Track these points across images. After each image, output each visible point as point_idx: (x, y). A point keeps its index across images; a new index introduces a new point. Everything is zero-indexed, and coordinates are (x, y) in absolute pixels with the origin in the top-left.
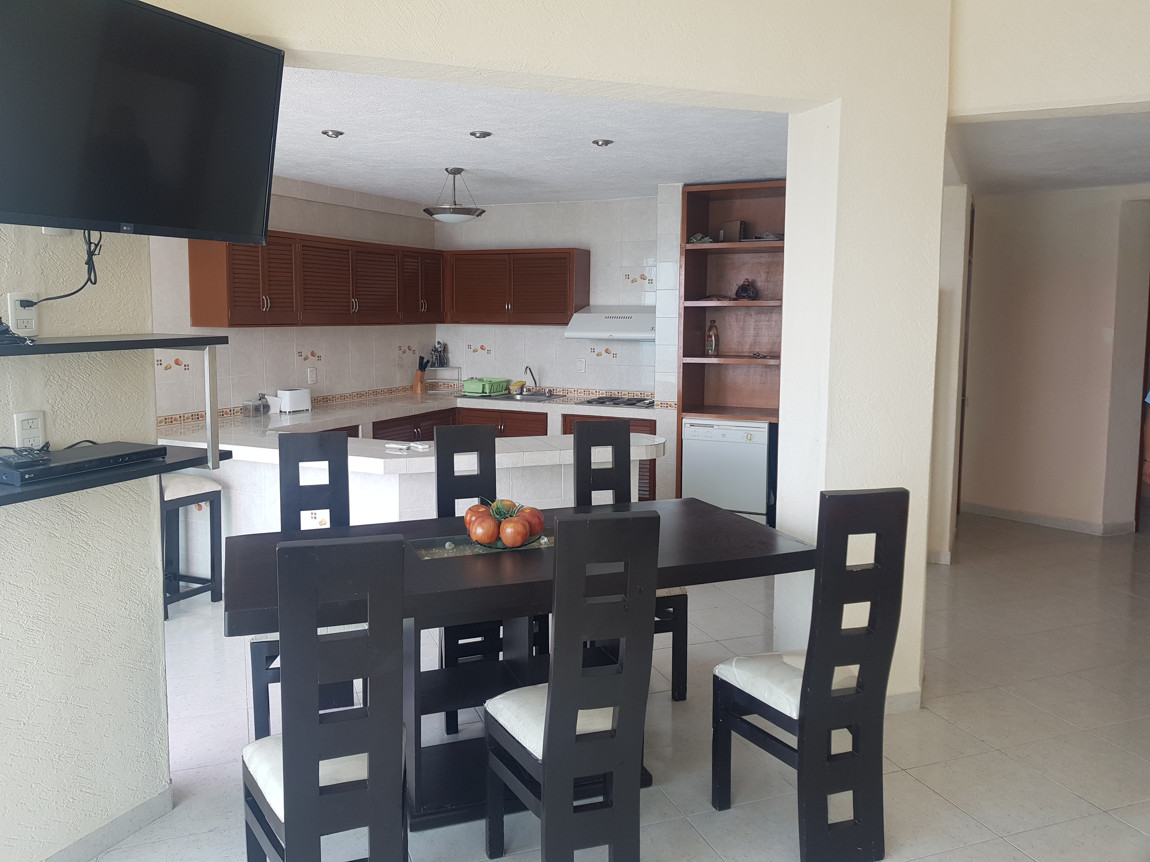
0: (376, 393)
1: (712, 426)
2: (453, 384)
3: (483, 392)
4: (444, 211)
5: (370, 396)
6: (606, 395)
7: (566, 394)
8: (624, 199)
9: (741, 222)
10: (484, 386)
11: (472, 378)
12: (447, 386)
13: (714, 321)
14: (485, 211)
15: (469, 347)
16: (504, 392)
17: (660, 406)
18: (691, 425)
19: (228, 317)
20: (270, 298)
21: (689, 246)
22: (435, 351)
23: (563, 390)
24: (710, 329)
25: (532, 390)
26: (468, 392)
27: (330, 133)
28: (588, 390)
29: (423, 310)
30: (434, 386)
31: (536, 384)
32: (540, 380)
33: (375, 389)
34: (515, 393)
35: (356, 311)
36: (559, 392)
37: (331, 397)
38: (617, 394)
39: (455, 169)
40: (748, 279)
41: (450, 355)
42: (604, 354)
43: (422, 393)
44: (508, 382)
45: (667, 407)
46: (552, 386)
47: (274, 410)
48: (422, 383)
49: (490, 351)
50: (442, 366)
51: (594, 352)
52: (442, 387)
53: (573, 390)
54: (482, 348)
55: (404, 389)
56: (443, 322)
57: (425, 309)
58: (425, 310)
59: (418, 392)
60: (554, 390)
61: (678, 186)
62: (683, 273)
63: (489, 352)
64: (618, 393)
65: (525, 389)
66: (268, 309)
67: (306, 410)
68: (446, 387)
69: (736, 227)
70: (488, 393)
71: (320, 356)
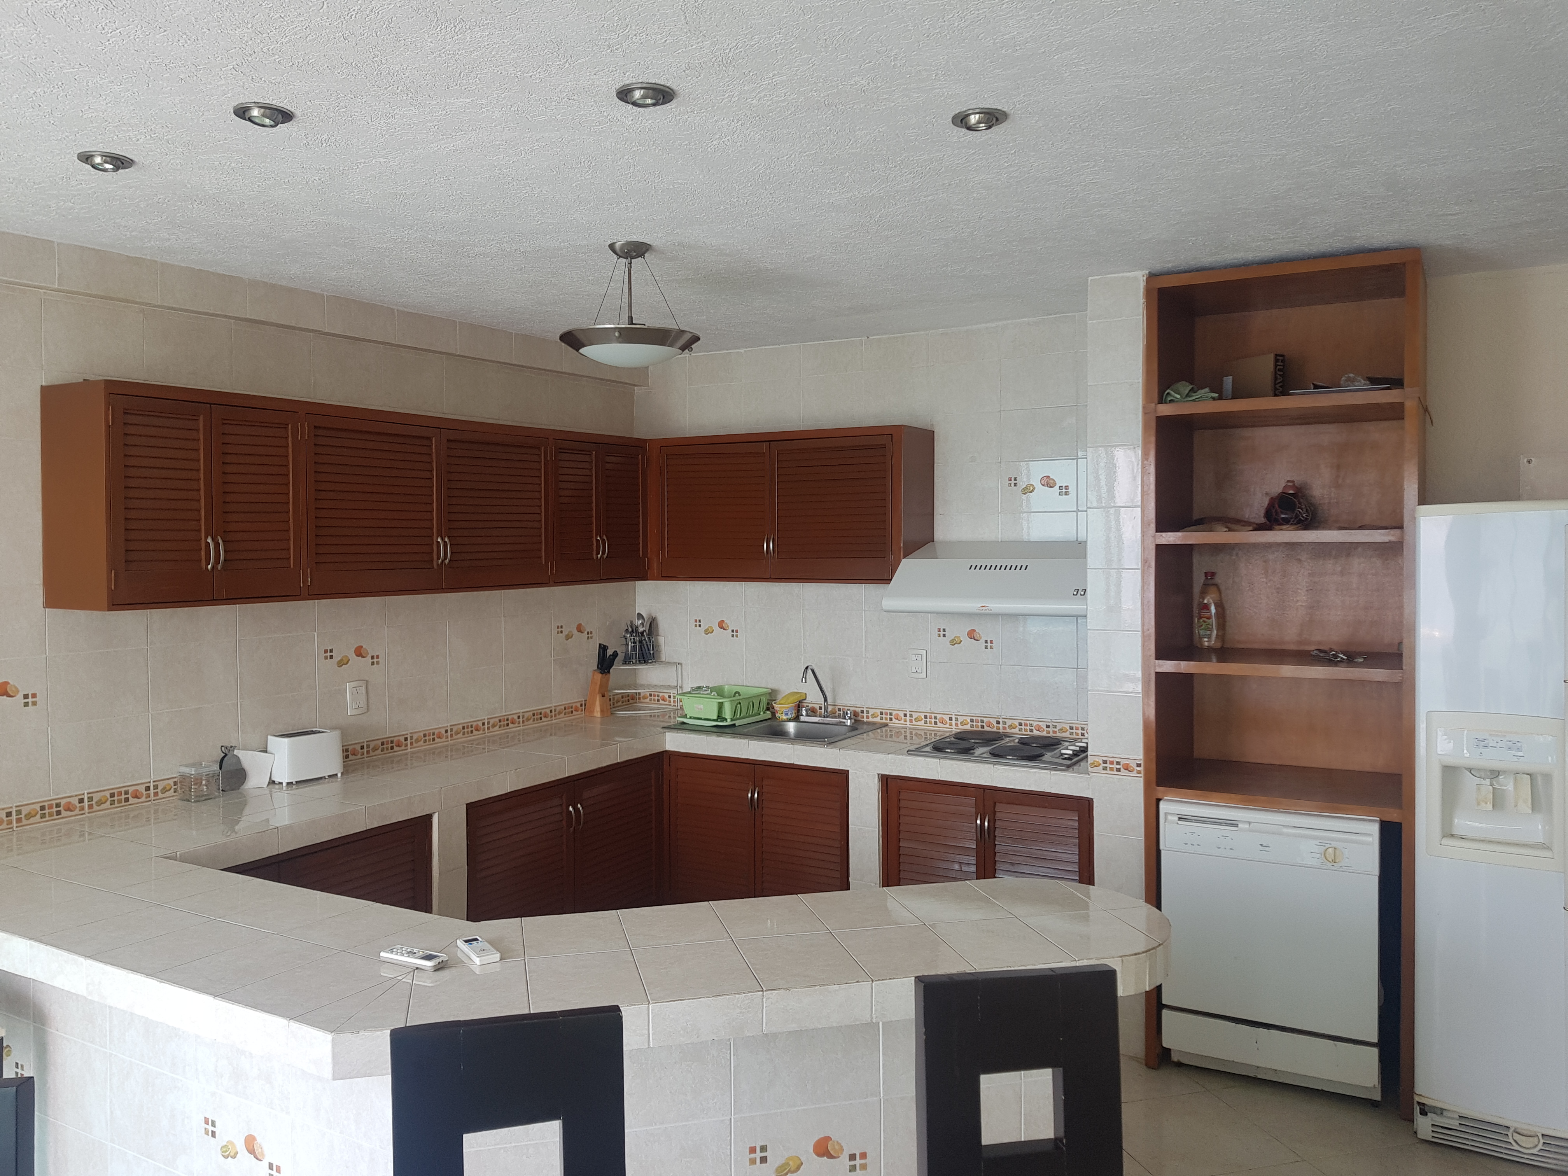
0: (506, 722)
1: (1233, 824)
2: (666, 696)
3: (720, 717)
4: (601, 336)
5: (491, 730)
6: (972, 726)
7: (888, 721)
8: (1005, 322)
9: (1276, 355)
10: (721, 706)
11: (699, 688)
12: (656, 698)
13: (1213, 574)
14: (699, 339)
15: (698, 623)
16: (761, 716)
17: (1101, 767)
18: (1180, 819)
19: (109, 588)
20: (223, 541)
21: (1165, 410)
22: (632, 631)
23: (882, 713)
24: (1203, 593)
25: (819, 710)
26: (690, 718)
27: (255, 112)
28: (933, 715)
29: (599, 556)
30: (630, 701)
31: (826, 700)
32: (834, 691)
33: (504, 714)
34: (785, 717)
35: (447, 561)
36: (874, 716)
37: (402, 739)
38: (996, 725)
39: (629, 243)
40: (1293, 482)
41: (661, 640)
42: (967, 641)
43: (603, 717)
44: (772, 695)
45: (1119, 770)
46: (858, 704)
47: (256, 780)
48: (603, 696)
49: (737, 631)
50: (646, 662)
51: (944, 636)
52: (648, 700)
53: (901, 714)
54: (721, 625)
55: (569, 709)
56: (644, 577)
57: (603, 553)
58: (605, 556)
59: (595, 714)
60: (862, 712)
61: (1136, 278)
62: (1152, 469)
63: (735, 633)
64: (998, 723)
65: (804, 712)
66: (219, 567)
67: (330, 776)
68: (654, 700)
69: (1265, 366)
70: (729, 720)
71: (378, 657)
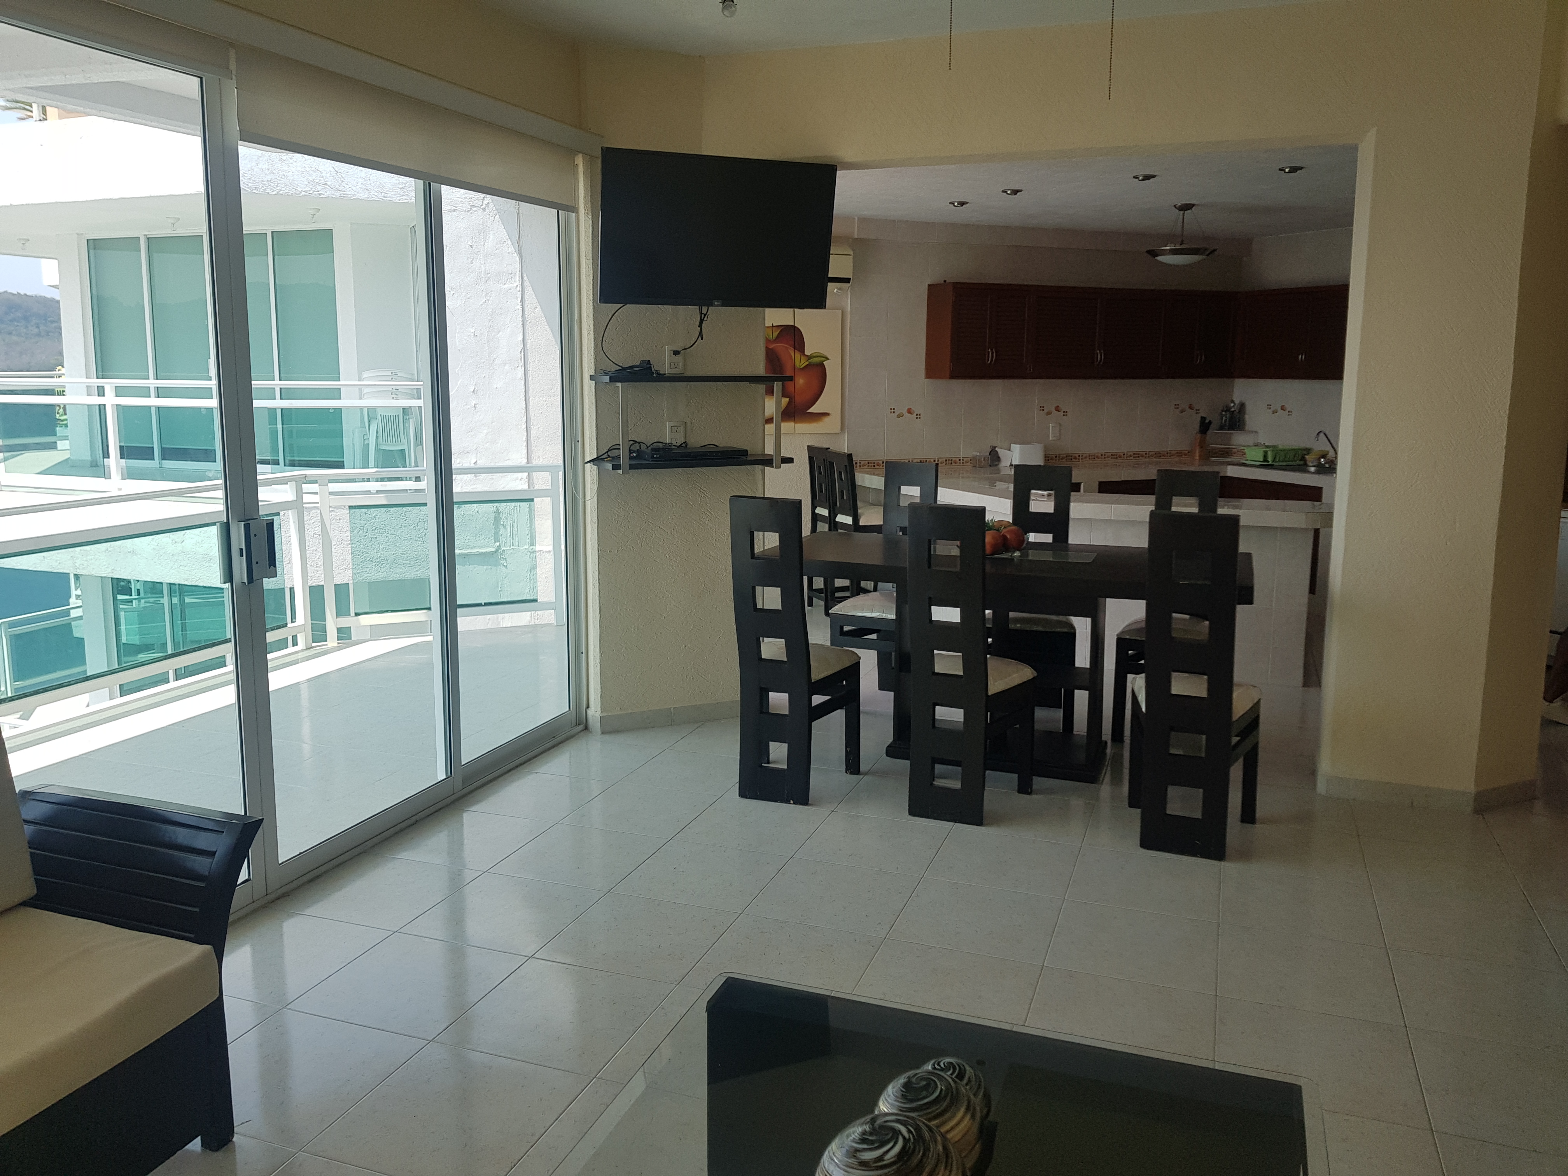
3: (1265, 460)
10: (1269, 453)
15: (1269, 407)
16: (1298, 462)
19: (950, 369)
22: (1228, 411)
29: (1198, 362)
33: (1136, 451)
34: (1311, 464)
35: (1102, 363)
37: (1077, 456)
39: (1183, 204)
41: (1247, 417)
44: (1308, 451)
47: (1002, 462)
48: (1202, 447)
49: (1291, 412)
50: (1235, 430)
52: (1237, 455)
55: (1180, 454)
65: (1323, 461)
66: (994, 361)
68: (1240, 454)
70: (1269, 462)
71: (1067, 412)
